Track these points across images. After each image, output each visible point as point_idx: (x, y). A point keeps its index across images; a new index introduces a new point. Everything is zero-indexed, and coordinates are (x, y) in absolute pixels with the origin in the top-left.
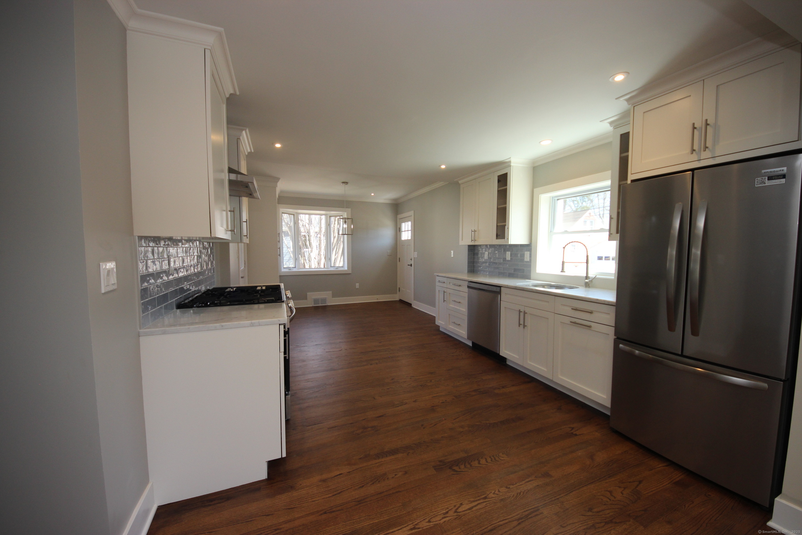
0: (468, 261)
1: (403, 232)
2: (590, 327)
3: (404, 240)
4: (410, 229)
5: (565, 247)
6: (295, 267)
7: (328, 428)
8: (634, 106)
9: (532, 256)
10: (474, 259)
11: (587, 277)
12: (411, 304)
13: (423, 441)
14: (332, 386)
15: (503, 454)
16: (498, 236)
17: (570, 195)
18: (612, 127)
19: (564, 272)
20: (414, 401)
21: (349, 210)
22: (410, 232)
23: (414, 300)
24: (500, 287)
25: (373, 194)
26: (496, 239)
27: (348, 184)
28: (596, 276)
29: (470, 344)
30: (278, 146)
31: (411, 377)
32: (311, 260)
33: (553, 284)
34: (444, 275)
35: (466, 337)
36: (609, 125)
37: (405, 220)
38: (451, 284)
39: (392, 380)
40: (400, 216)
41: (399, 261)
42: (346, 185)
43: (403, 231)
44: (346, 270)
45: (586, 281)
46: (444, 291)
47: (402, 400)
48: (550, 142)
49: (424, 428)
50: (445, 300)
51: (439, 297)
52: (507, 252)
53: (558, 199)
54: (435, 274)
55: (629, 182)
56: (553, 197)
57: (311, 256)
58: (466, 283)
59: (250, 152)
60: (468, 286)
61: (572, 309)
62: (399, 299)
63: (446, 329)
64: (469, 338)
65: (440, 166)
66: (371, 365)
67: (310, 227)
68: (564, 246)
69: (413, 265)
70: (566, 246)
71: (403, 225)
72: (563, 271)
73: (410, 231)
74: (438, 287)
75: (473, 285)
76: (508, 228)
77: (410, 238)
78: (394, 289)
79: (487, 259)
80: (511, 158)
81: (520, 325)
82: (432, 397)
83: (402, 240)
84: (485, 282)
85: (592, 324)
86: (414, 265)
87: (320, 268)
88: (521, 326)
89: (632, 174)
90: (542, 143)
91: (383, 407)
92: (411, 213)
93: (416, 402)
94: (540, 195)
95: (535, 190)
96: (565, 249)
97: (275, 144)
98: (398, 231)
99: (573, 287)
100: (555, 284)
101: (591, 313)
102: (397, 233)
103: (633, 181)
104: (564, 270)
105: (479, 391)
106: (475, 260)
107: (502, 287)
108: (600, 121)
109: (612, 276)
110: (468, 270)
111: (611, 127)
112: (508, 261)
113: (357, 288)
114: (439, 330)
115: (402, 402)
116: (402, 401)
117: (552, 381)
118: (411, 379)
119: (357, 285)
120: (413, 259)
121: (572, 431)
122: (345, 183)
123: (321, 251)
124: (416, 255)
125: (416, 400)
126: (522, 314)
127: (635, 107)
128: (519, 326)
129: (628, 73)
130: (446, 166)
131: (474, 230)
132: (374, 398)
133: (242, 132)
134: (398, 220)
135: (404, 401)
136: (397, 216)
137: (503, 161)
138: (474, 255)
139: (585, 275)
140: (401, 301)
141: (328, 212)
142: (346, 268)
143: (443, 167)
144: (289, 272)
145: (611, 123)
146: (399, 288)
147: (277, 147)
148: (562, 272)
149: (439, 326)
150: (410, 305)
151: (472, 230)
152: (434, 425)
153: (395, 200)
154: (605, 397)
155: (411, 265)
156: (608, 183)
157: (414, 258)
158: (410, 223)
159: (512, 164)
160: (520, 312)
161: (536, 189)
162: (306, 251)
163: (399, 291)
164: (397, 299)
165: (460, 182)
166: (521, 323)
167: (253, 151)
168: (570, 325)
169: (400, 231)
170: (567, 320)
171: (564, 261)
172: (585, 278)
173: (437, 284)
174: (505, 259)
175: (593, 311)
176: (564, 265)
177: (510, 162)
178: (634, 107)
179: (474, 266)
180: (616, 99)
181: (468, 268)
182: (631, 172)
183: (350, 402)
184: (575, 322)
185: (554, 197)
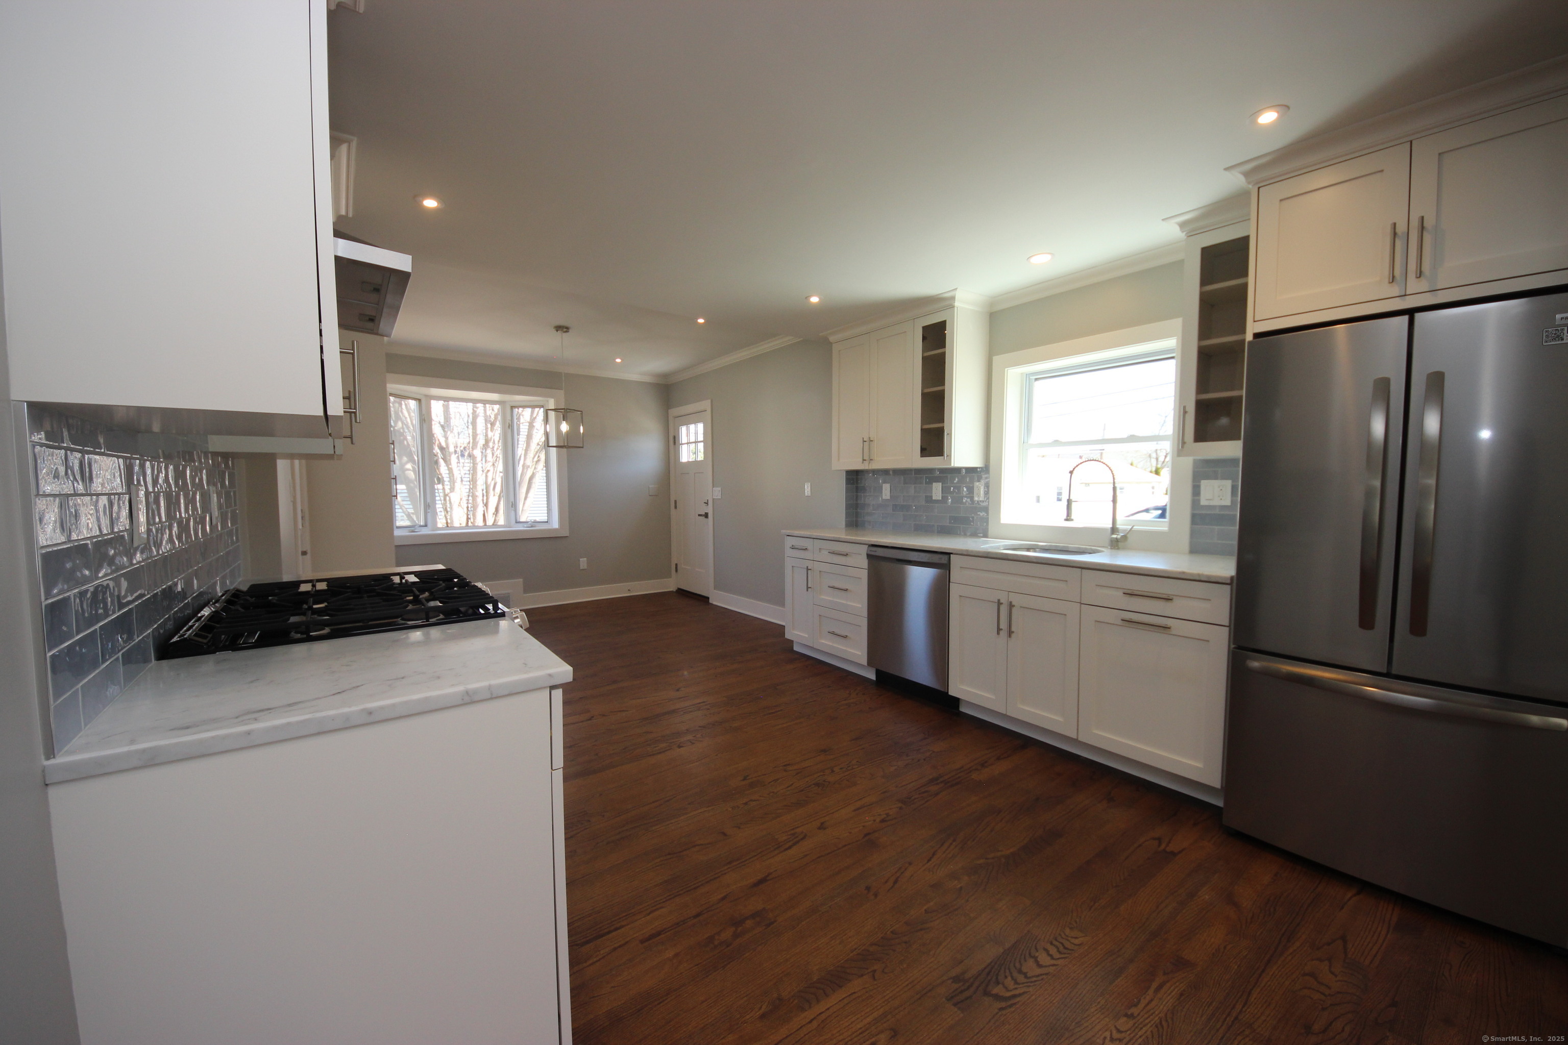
0: (847, 505)
1: (683, 446)
2: (1166, 628)
3: (686, 462)
4: (701, 438)
5: (1074, 472)
6: (426, 526)
7: (642, 942)
8: (1260, 186)
9: (993, 492)
10: (857, 500)
11: (1114, 530)
12: (708, 598)
13: (892, 932)
14: (603, 816)
15: (1071, 929)
16: (925, 451)
17: (1065, 371)
18: (1185, 233)
19: (1072, 520)
20: (819, 828)
21: (561, 393)
22: (701, 446)
23: (715, 589)
24: (949, 554)
25: (618, 360)
26: (921, 457)
27: (570, 330)
28: (1132, 528)
29: (873, 677)
30: (430, 203)
31: (785, 766)
32: (451, 508)
33: (1042, 546)
34: (802, 533)
35: (865, 662)
36: (1178, 228)
37: (689, 419)
38: (826, 552)
39: (745, 779)
40: (674, 412)
41: (676, 507)
42: (565, 334)
43: (683, 442)
44: (555, 530)
45: (1114, 536)
46: (807, 567)
47: (793, 829)
48: (1048, 257)
49: (876, 895)
50: (809, 586)
51: (793, 581)
52: (934, 484)
53: (1036, 379)
54: (783, 531)
55: (1249, 337)
56: (1026, 374)
57: (450, 500)
58: (864, 550)
59: (343, 216)
60: (867, 554)
61: (1124, 593)
62: (677, 589)
63: (812, 648)
64: (870, 663)
65: (807, 298)
66: (680, 747)
67: (449, 432)
68: (1072, 470)
69: (710, 515)
70: (1075, 469)
71: (683, 429)
72: (1069, 518)
73: (702, 444)
74: (791, 559)
75: (880, 552)
76: (950, 434)
77: (701, 457)
78: (665, 568)
79: (889, 498)
80: (956, 289)
81: (999, 630)
82: (855, 810)
83: (682, 462)
84: (908, 545)
85: (1169, 622)
86: (713, 514)
87: (474, 527)
88: (1001, 632)
89: (1254, 321)
90: (1034, 260)
91: (755, 856)
92: (706, 404)
93: (825, 829)
94: (1006, 369)
95: (996, 359)
96: (1073, 475)
97: (424, 200)
98: (672, 442)
99: (1092, 549)
100: (1046, 545)
101: (1168, 599)
102: (670, 448)
103: (1257, 336)
104: (1071, 516)
105: (941, 779)
106: (859, 502)
107: (952, 553)
108: (1163, 220)
109: (1165, 527)
110: (846, 521)
111: (1183, 232)
112: (937, 501)
113: (582, 568)
114: (791, 650)
115: (793, 834)
116: (792, 832)
117: (1075, 742)
118: (785, 771)
119: (583, 563)
120: (710, 503)
121: (1163, 847)
122: (562, 328)
123: (476, 488)
124: (717, 493)
125: (822, 824)
126: (1004, 610)
127: (1261, 189)
128: (998, 633)
129: (1288, 107)
130: (820, 299)
131: (869, 438)
132: (725, 834)
133: (341, 145)
134: (671, 418)
135: (798, 830)
136: (669, 410)
137: (941, 296)
138: (857, 492)
139: (1111, 526)
140: (681, 593)
141: (507, 397)
142: (555, 524)
143: (814, 300)
144: (411, 536)
145: (1182, 225)
146: (676, 565)
147: (426, 206)
148: (1066, 520)
149: (792, 642)
150: (705, 599)
151: (863, 438)
152: (896, 882)
153: (665, 376)
154: (1200, 765)
155: (706, 515)
156: (1171, 343)
157: (713, 499)
158: (700, 426)
159: (957, 304)
160: (999, 603)
161: (997, 356)
162: (438, 489)
163: (676, 571)
164: (673, 588)
165: (831, 339)
166: (1001, 627)
167: (350, 215)
168: (1123, 626)
169: (675, 443)
170: (1112, 617)
171: (1071, 498)
172: (1109, 531)
173: (789, 552)
174: (929, 499)
175: (1174, 597)
176: (1071, 506)
177: (953, 298)
178: (1259, 188)
179: (857, 515)
180: (1226, 169)
181: (847, 517)
182: (1254, 319)
183: (669, 854)
184: (1131, 619)
185: (1029, 374)
